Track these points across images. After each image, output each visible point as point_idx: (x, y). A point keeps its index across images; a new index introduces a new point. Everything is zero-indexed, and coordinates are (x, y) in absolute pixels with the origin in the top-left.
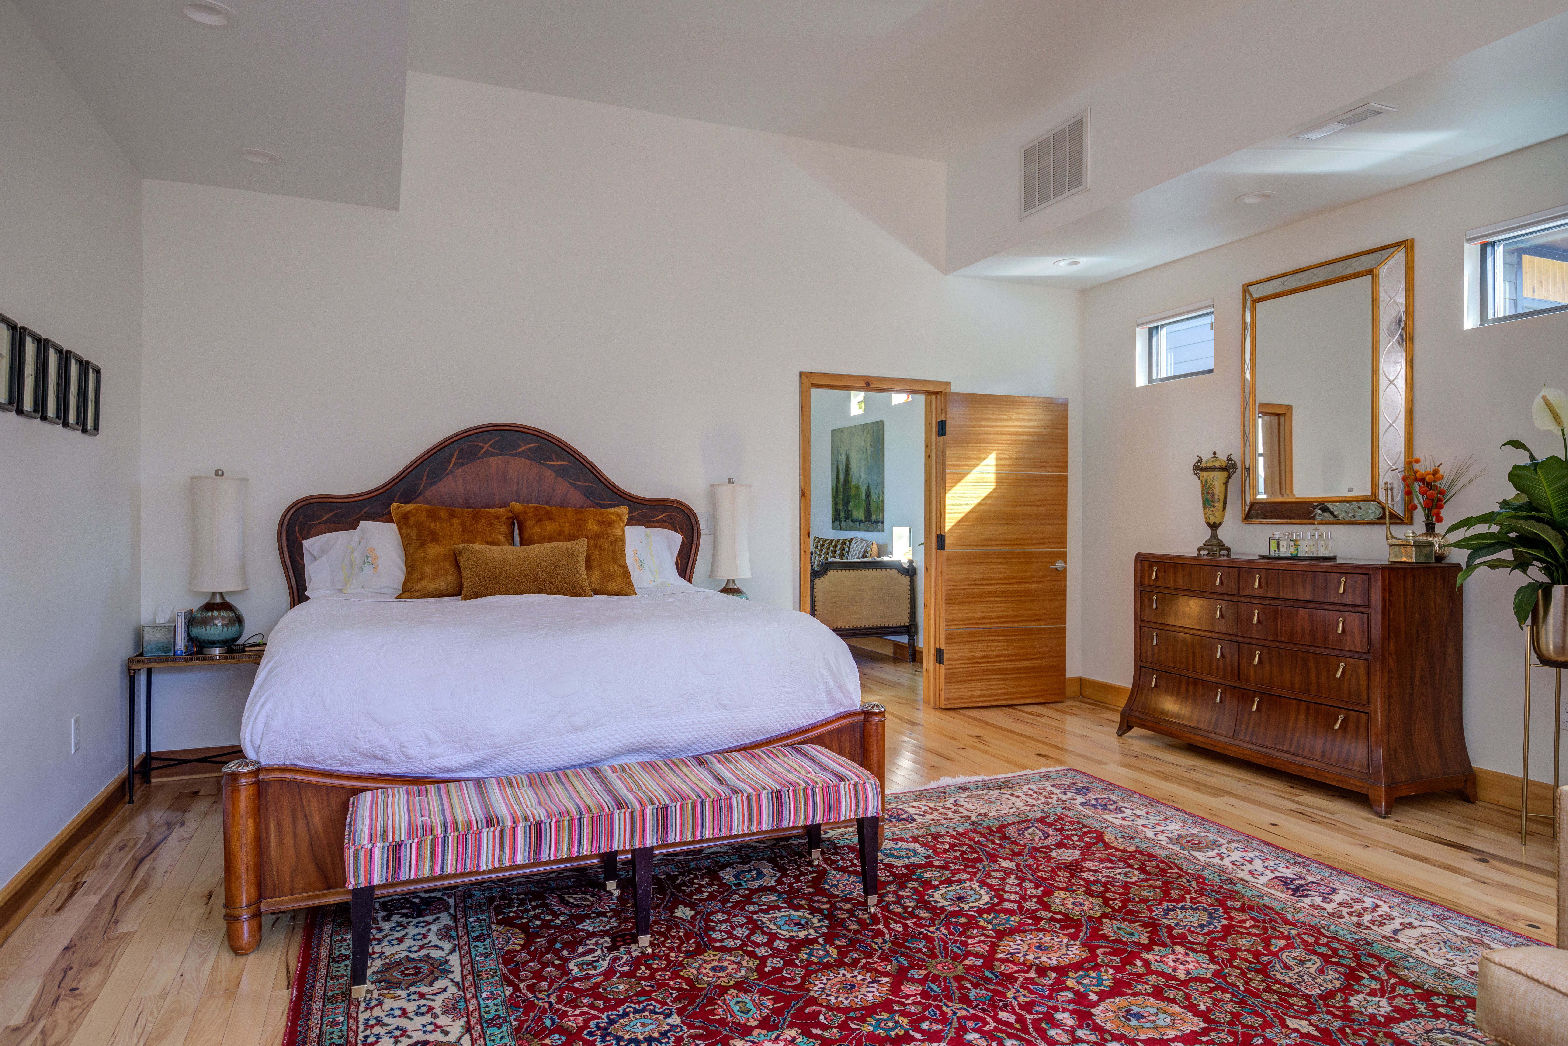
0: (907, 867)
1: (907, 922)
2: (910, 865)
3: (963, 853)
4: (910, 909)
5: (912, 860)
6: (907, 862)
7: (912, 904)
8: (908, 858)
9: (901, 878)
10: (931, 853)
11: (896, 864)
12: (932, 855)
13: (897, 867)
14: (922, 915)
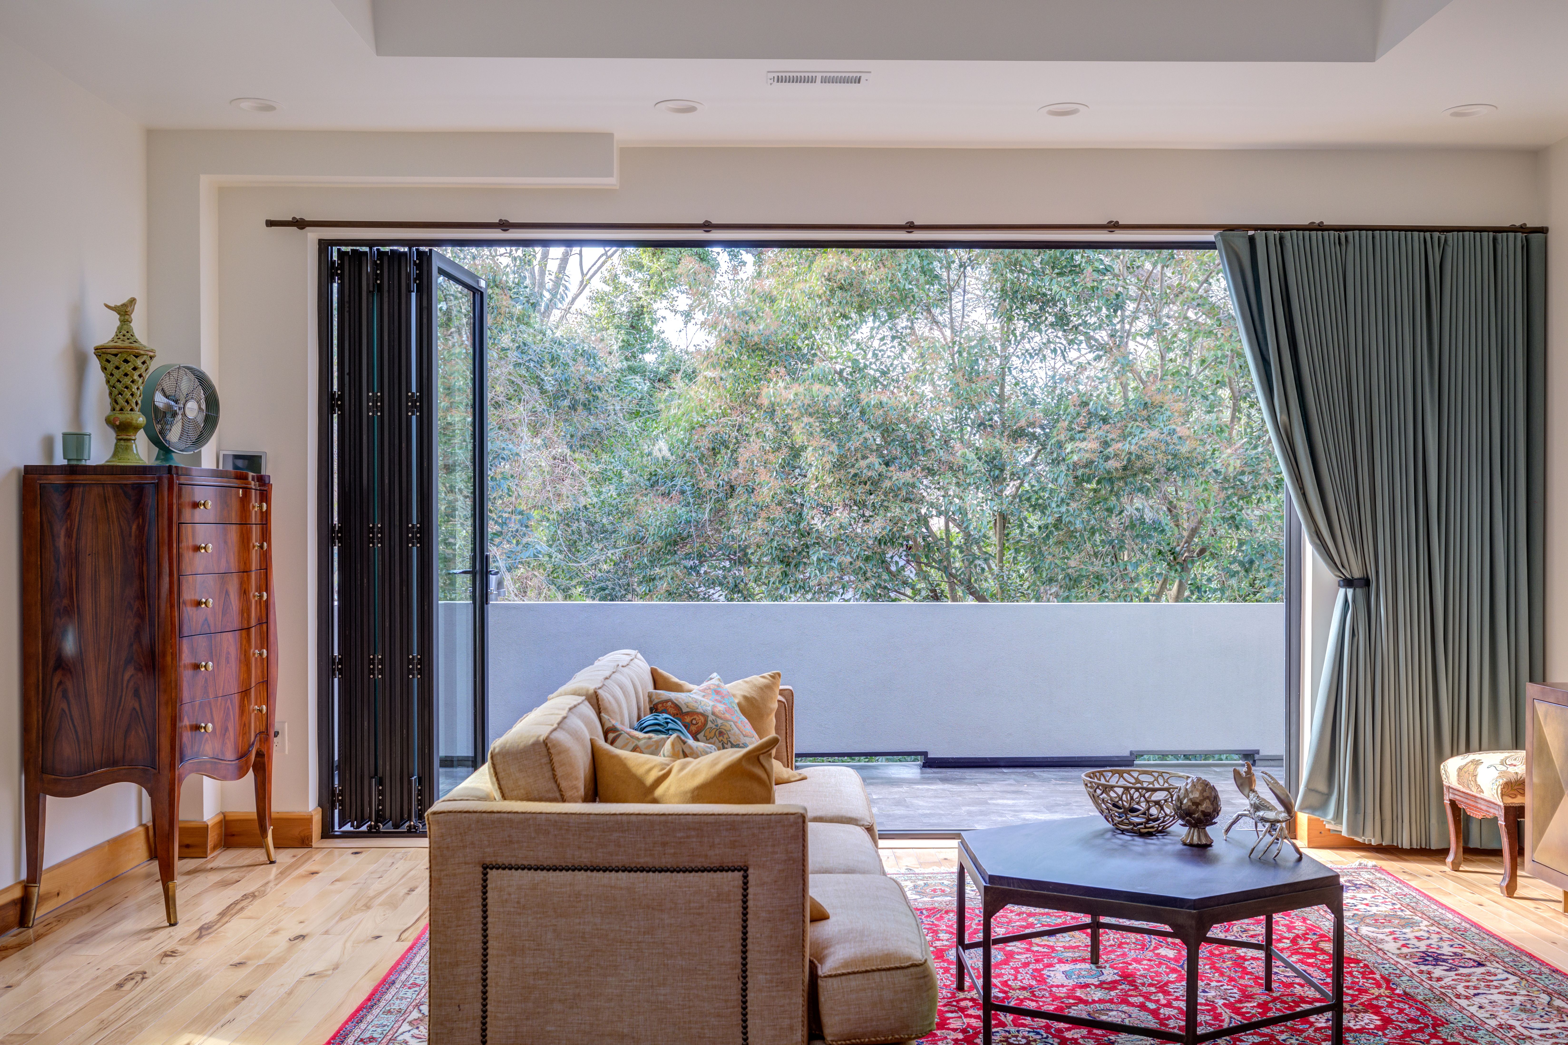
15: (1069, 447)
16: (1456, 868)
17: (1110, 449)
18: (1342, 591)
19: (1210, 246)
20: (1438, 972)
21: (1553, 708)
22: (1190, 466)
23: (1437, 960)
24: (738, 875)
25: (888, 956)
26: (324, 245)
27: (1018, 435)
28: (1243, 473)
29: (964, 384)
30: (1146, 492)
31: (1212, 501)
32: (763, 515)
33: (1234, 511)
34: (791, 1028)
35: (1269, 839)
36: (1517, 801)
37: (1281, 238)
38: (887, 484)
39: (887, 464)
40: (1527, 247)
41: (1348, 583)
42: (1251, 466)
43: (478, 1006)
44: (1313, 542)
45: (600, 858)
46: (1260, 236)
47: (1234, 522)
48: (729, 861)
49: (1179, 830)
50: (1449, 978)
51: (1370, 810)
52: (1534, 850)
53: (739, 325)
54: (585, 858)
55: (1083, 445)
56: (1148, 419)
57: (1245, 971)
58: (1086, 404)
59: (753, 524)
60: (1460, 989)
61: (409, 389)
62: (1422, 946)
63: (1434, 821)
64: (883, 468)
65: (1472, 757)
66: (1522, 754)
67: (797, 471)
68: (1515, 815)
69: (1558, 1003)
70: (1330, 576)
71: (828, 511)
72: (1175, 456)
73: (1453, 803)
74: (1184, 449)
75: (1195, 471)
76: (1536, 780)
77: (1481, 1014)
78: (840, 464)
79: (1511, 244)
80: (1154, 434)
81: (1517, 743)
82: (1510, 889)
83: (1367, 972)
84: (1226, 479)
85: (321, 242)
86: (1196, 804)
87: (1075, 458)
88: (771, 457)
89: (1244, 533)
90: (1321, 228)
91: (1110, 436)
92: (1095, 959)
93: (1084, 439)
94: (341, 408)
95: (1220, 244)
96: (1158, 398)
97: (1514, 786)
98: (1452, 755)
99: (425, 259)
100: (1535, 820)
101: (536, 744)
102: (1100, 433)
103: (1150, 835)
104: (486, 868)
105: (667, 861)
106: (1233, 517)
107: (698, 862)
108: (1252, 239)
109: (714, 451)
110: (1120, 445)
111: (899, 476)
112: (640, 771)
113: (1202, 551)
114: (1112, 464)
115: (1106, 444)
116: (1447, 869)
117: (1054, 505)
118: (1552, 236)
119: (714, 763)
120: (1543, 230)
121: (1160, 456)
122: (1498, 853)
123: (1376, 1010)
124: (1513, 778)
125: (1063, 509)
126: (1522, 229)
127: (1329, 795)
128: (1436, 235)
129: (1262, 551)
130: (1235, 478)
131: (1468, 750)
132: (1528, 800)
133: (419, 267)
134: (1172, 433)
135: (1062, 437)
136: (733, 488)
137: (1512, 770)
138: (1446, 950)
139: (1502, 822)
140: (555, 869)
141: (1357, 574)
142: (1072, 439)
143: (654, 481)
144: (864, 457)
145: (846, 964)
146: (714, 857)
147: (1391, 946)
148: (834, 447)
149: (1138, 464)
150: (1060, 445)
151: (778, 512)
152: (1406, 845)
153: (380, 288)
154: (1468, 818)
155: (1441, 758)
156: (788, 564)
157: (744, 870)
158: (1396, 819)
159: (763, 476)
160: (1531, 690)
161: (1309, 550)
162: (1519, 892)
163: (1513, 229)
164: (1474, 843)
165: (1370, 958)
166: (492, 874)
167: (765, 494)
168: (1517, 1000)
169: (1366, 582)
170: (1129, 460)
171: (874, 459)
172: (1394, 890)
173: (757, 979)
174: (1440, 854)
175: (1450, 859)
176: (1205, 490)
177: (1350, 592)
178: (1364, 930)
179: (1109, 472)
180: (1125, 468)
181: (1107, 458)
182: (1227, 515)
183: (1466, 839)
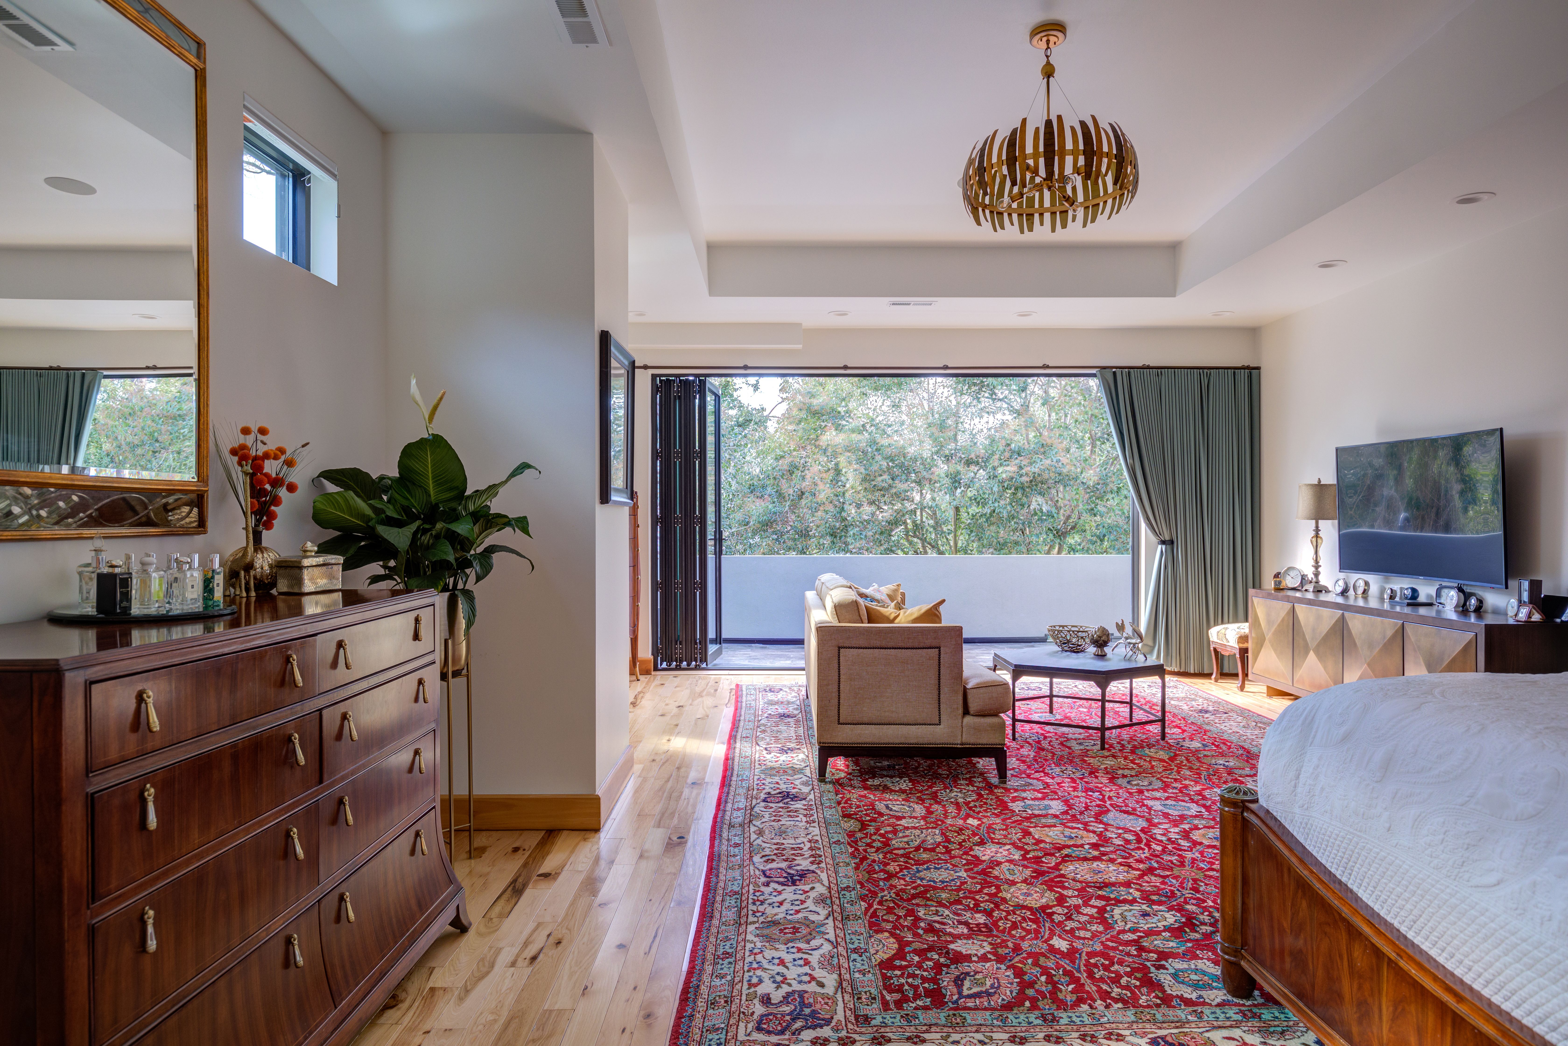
0: (1196, 957)
1: (1212, 904)
2: (1191, 959)
3: (1106, 968)
4: (1206, 913)
5: (1185, 966)
6: (1193, 964)
7: (1201, 917)
8: (1190, 969)
9: (1205, 945)
10: (1154, 973)
11: (1208, 963)
12: (1153, 969)
13: (1209, 959)
14: (1194, 908)
15: (1000, 470)
16: (1216, 681)
17: (1023, 471)
18: (1160, 546)
19: (1094, 375)
20: (1206, 715)
21: (1261, 600)
22: (1069, 480)
23: (1207, 712)
24: (937, 650)
25: (994, 681)
26: (654, 377)
27: (969, 463)
28: (1098, 484)
29: (937, 433)
30: (1041, 494)
31: (1081, 500)
32: (821, 508)
33: (1093, 506)
34: (957, 708)
35: (1131, 653)
36: (1245, 645)
37: (1129, 373)
38: (894, 491)
39: (893, 479)
40: (1250, 376)
41: (1163, 542)
42: (1104, 481)
43: (837, 701)
44: (1145, 522)
45: (884, 644)
46: (1118, 371)
47: (1093, 512)
48: (934, 644)
49: (1092, 649)
50: (1212, 718)
51: (1174, 654)
52: (1253, 667)
53: (807, 400)
54: (878, 644)
55: (1008, 468)
56: (1044, 453)
57: (1120, 716)
58: (1009, 445)
59: (816, 514)
60: (1217, 721)
61: (694, 447)
62: (1200, 707)
63: (1206, 659)
64: (891, 482)
65: (1224, 626)
66: (1247, 624)
67: (840, 483)
68: (1244, 652)
69: (1259, 725)
70: (1154, 539)
71: (859, 506)
72: (1060, 474)
73: (1215, 649)
74: (1065, 471)
75: (1072, 483)
76: (1253, 635)
77: (1226, 729)
78: (865, 479)
79: (1243, 375)
80: (1048, 462)
81: (1246, 620)
82: (1242, 688)
83: (1175, 715)
84: (1088, 487)
85: (652, 375)
86: (1100, 637)
87: (1004, 476)
88: (824, 475)
89: (1098, 518)
90: (1148, 367)
91: (1023, 463)
92: (1051, 712)
93: (1008, 465)
94: (661, 457)
95: (1098, 375)
96: (1049, 442)
97: (1243, 639)
98: (1215, 625)
99: (703, 384)
100: (1253, 653)
101: (853, 602)
102: (1017, 461)
103: (1078, 652)
104: (839, 648)
105: (908, 645)
106: (1092, 509)
107: (922, 645)
108: (1114, 373)
109: (791, 473)
110: (1029, 468)
111: (901, 486)
112: (887, 614)
113: (1073, 528)
114: (1025, 479)
115: (1021, 468)
116: (1212, 681)
117: (990, 502)
118: (1262, 370)
119: (920, 610)
120: (1258, 368)
121: (1052, 474)
122: (1236, 675)
123: (1179, 728)
124: (1243, 634)
125: (996, 504)
126: (1248, 368)
127: (1154, 647)
128: (1205, 371)
129: (1110, 529)
130: (1093, 486)
131: (1222, 623)
132: (1250, 645)
133: (700, 387)
134: (1058, 461)
135: (996, 464)
136: (803, 493)
137: (1243, 631)
138: (1211, 708)
139: (1238, 656)
140: (866, 648)
141: (1167, 538)
142: (1001, 465)
143: (752, 489)
144: (881, 475)
145: (978, 684)
146: (928, 643)
147: (1185, 707)
148: (863, 471)
149: (1039, 479)
150: (994, 468)
151: (830, 508)
152: (1192, 671)
153: (680, 397)
154: (1223, 656)
155: (1209, 627)
156: (836, 537)
157: (939, 648)
158: (1187, 659)
159: (821, 486)
160: (1251, 591)
161: (1143, 526)
162: (1245, 690)
163: (1243, 368)
164: (1226, 670)
165: (1176, 712)
166: (842, 650)
167: (822, 497)
168: (1241, 724)
169: (1171, 542)
170: (1034, 477)
171: (886, 477)
172: (1186, 688)
173: (945, 690)
174: (1208, 676)
175: (1213, 677)
176: (1077, 493)
177: (1164, 547)
178: (1172, 702)
179: (1022, 483)
180: (1031, 481)
181: (1021, 476)
182: (1089, 507)
183: (1222, 668)
